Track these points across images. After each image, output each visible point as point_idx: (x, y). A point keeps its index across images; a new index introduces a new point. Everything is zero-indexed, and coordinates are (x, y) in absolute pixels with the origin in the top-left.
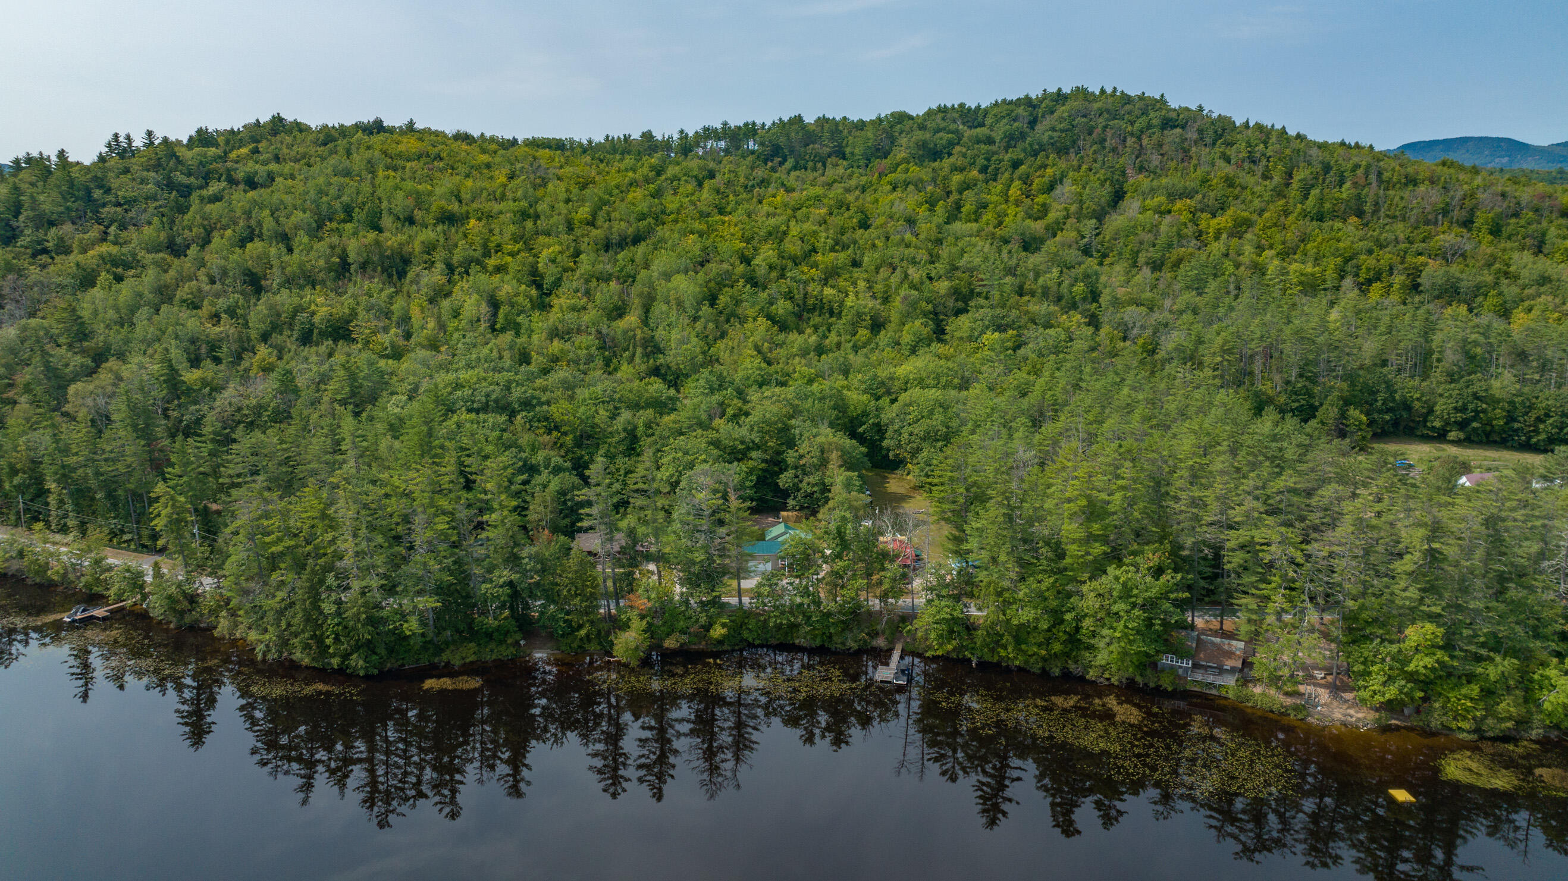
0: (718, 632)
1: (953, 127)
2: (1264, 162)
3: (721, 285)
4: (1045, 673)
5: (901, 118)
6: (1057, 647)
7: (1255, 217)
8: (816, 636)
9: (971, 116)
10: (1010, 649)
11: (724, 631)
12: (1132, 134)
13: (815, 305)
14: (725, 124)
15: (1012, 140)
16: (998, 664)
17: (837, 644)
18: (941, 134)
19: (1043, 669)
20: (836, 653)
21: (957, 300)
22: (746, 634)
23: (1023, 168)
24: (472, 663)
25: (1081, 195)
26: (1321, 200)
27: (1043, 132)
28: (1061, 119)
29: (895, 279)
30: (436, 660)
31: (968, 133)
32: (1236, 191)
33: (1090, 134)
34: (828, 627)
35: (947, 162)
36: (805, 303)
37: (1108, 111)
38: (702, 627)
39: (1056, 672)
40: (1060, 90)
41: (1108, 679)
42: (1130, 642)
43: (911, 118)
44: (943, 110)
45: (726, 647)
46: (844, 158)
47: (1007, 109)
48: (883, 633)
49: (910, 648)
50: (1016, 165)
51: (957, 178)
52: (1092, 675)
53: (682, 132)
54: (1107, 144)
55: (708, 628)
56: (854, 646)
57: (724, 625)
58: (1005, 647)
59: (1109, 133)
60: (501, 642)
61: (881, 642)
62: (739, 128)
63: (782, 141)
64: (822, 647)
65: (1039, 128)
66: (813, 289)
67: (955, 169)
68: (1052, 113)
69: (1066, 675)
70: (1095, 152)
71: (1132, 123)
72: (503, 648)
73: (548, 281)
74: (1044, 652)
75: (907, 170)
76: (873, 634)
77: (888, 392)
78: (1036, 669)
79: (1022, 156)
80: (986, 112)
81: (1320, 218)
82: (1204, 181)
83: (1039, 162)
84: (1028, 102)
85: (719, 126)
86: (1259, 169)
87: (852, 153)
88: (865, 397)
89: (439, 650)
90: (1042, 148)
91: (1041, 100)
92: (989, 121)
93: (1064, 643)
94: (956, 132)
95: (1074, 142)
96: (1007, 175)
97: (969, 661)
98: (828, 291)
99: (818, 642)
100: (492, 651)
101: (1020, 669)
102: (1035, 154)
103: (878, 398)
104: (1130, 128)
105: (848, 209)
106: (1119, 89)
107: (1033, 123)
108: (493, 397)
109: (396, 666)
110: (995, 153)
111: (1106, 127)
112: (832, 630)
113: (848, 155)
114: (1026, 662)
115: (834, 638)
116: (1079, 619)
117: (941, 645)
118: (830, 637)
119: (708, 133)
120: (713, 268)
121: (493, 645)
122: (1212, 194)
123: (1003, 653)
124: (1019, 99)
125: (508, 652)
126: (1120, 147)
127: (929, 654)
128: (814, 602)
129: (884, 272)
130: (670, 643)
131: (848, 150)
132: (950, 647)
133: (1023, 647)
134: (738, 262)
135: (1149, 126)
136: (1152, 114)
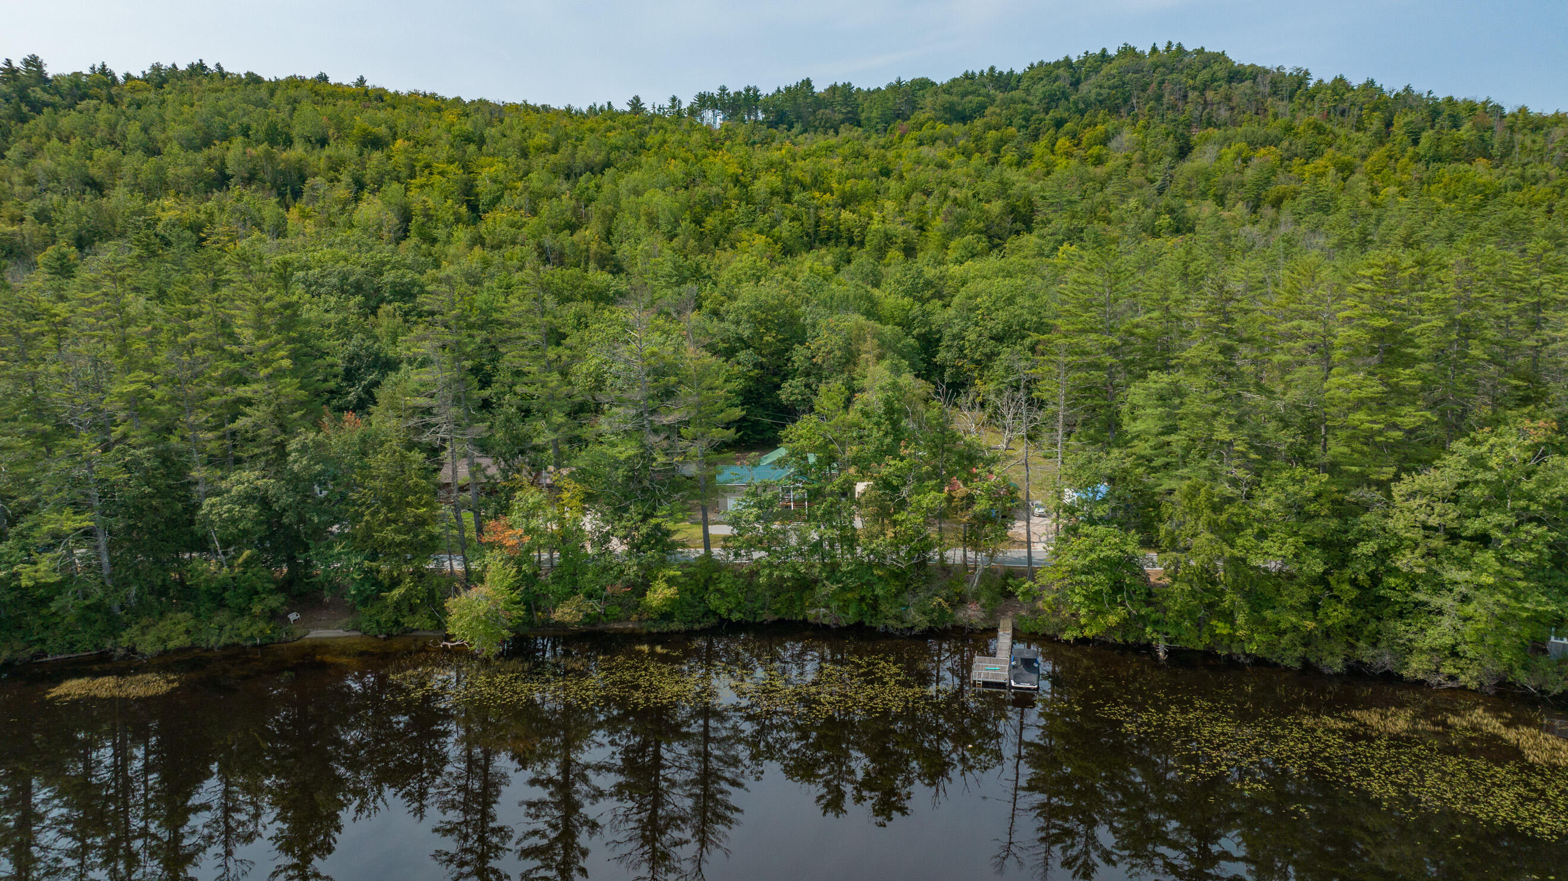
0: (660, 594)
1: (983, 91)
2: (1355, 111)
3: (708, 209)
4: (1309, 670)
5: (924, 84)
6: (1337, 614)
7: (1358, 161)
8: (846, 604)
9: (1002, 81)
10: (1240, 619)
11: (670, 592)
12: (1194, 88)
13: (829, 233)
14: (723, 89)
15: (1051, 100)
16: (1209, 654)
17: (888, 618)
18: (970, 97)
19: (1305, 661)
20: (887, 635)
21: (1014, 221)
22: (714, 601)
23: (1069, 126)
24: (179, 650)
25: (1144, 144)
26: (1438, 142)
27: (1088, 89)
28: (1109, 77)
29: (931, 203)
30: (109, 645)
31: (1000, 96)
32: (1329, 138)
33: (1144, 90)
34: (870, 585)
35: (978, 122)
36: (816, 232)
37: (1164, 65)
38: (631, 585)
39: (1335, 664)
40: (1104, 50)
41: (1452, 678)
42: (1518, 595)
43: (933, 84)
44: (969, 77)
45: (675, 626)
46: (859, 126)
47: (1043, 72)
48: (976, 596)
49: (1028, 626)
50: (1059, 124)
51: (992, 134)
52: (1416, 666)
53: (674, 99)
54: (1165, 100)
55: (641, 587)
56: (917, 619)
57: (670, 581)
58: (1228, 617)
59: (1167, 88)
60: (242, 611)
61: (973, 614)
62: (739, 93)
63: (788, 107)
64: (860, 625)
65: (1084, 88)
66: (827, 214)
67: (989, 127)
68: (1097, 72)
69: (1357, 672)
70: (1151, 109)
71: (1194, 78)
72: (243, 623)
73: (484, 199)
74: (1310, 625)
75: (934, 128)
76: (961, 600)
77: (939, 295)
78: (1291, 659)
79: (1066, 115)
80: (1020, 79)
81: (1438, 159)
82: (1289, 129)
83: (1086, 121)
84: (1067, 62)
85: (716, 92)
86: (1351, 120)
87: (868, 119)
88: (907, 300)
89: (114, 627)
90: (1088, 105)
91: (1082, 63)
92: (1024, 84)
93: (1354, 604)
94: (988, 96)
95: (1126, 101)
96: (1052, 131)
97: (1149, 648)
98: (845, 215)
99: (851, 616)
100: (221, 628)
101: (1259, 662)
102: (1082, 113)
103: (924, 301)
104: (1191, 82)
105: (867, 158)
106: (1175, 43)
107: (1076, 84)
108: (352, 279)
109: (25, 655)
110: (1034, 112)
111: (1163, 82)
112: (879, 591)
113: (863, 122)
114: (1270, 646)
115: (883, 607)
116: (1383, 554)
117: (1095, 614)
118: (875, 606)
119: (705, 101)
120: (699, 191)
121: (222, 617)
122: (1300, 142)
123: (1222, 628)
124: (1058, 62)
125: (254, 630)
126: (1180, 104)
127: (1068, 635)
128: (843, 539)
129: (917, 198)
130: (566, 613)
131: (863, 116)
132: (1113, 619)
133: (1268, 614)
134: (731, 185)
135: (1214, 80)
136: (1216, 67)
